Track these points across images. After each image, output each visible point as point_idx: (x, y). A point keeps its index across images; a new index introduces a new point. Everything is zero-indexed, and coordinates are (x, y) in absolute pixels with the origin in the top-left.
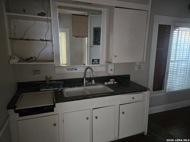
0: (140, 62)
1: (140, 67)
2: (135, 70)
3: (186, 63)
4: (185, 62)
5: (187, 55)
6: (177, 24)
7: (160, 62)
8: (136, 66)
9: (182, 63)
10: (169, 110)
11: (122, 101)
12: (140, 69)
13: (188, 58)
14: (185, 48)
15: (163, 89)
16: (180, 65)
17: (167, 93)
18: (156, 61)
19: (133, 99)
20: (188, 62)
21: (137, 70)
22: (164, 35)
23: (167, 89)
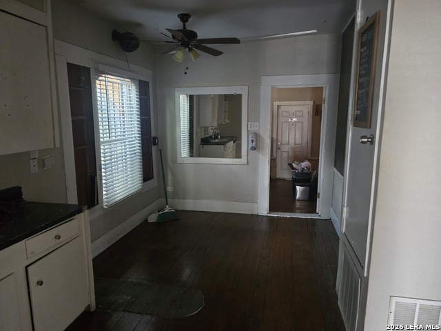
0: (40, 151)
1: (42, 164)
2: (32, 172)
3: (123, 144)
4: (121, 143)
5: (122, 130)
6: (101, 67)
7: (83, 147)
8: (31, 161)
9: (118, 145)
10: (114, 242)
11: (32, 253)
12: (44, 166)
13: (124, 136)
14: (116, 116)
15: (98, 203)
16: (113, 149)
17: (106, 209)
18: (75, 145)
19: (59, 238)
20: (125, 142)
21: (37, 171)
22: (80, 87)
23: (105, 200)
